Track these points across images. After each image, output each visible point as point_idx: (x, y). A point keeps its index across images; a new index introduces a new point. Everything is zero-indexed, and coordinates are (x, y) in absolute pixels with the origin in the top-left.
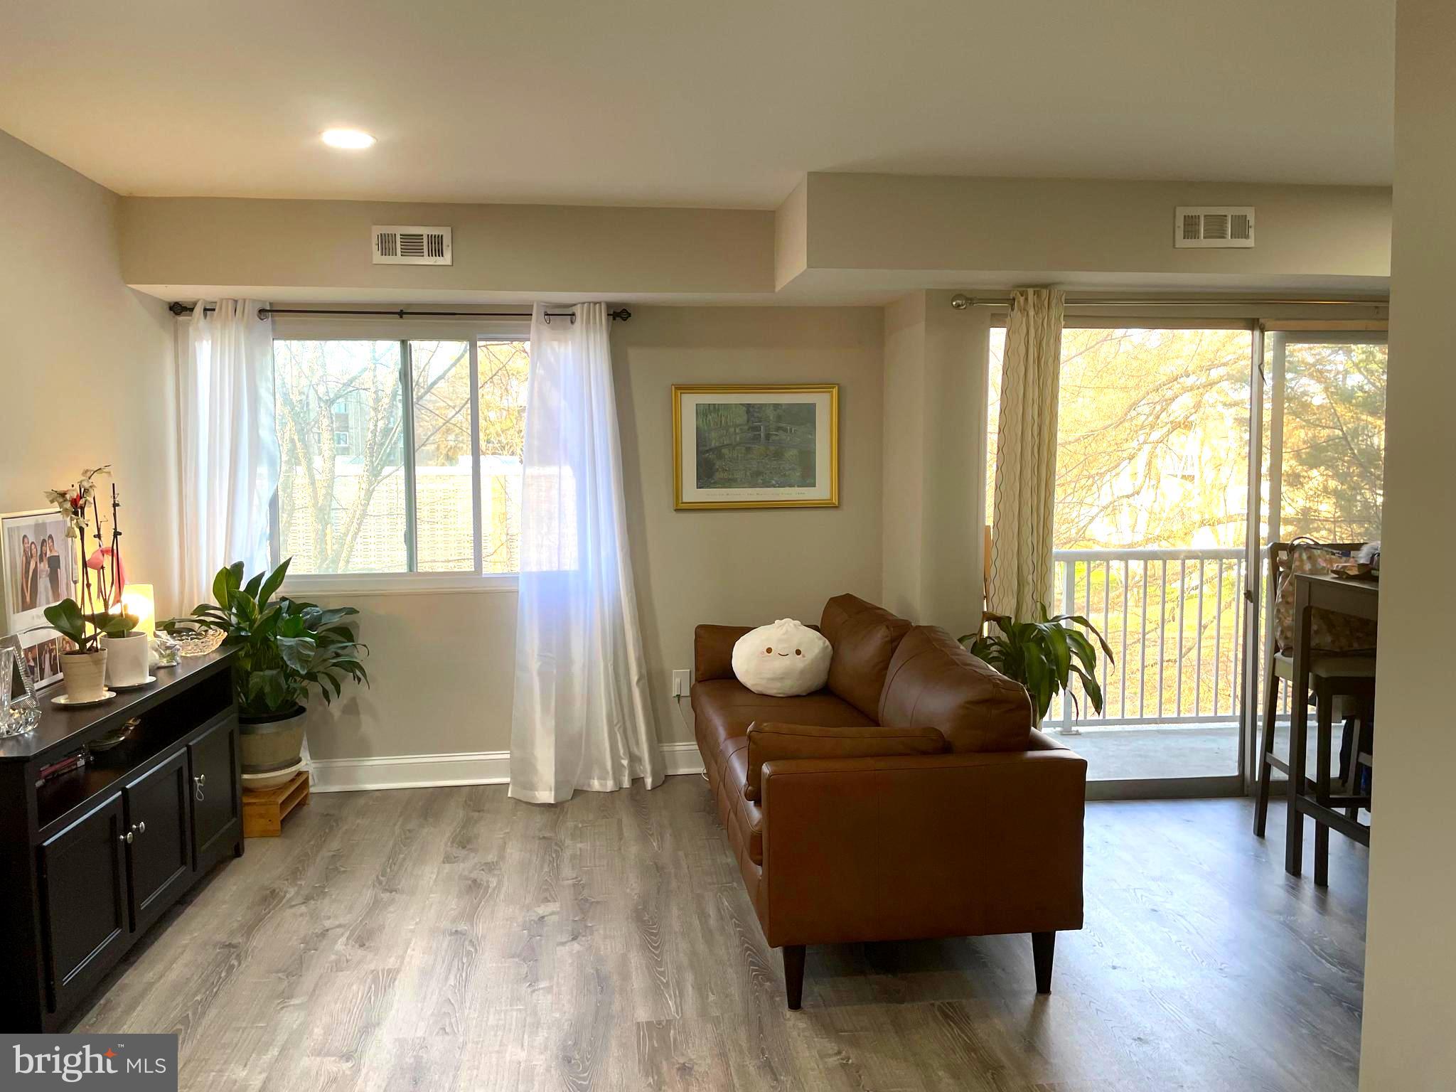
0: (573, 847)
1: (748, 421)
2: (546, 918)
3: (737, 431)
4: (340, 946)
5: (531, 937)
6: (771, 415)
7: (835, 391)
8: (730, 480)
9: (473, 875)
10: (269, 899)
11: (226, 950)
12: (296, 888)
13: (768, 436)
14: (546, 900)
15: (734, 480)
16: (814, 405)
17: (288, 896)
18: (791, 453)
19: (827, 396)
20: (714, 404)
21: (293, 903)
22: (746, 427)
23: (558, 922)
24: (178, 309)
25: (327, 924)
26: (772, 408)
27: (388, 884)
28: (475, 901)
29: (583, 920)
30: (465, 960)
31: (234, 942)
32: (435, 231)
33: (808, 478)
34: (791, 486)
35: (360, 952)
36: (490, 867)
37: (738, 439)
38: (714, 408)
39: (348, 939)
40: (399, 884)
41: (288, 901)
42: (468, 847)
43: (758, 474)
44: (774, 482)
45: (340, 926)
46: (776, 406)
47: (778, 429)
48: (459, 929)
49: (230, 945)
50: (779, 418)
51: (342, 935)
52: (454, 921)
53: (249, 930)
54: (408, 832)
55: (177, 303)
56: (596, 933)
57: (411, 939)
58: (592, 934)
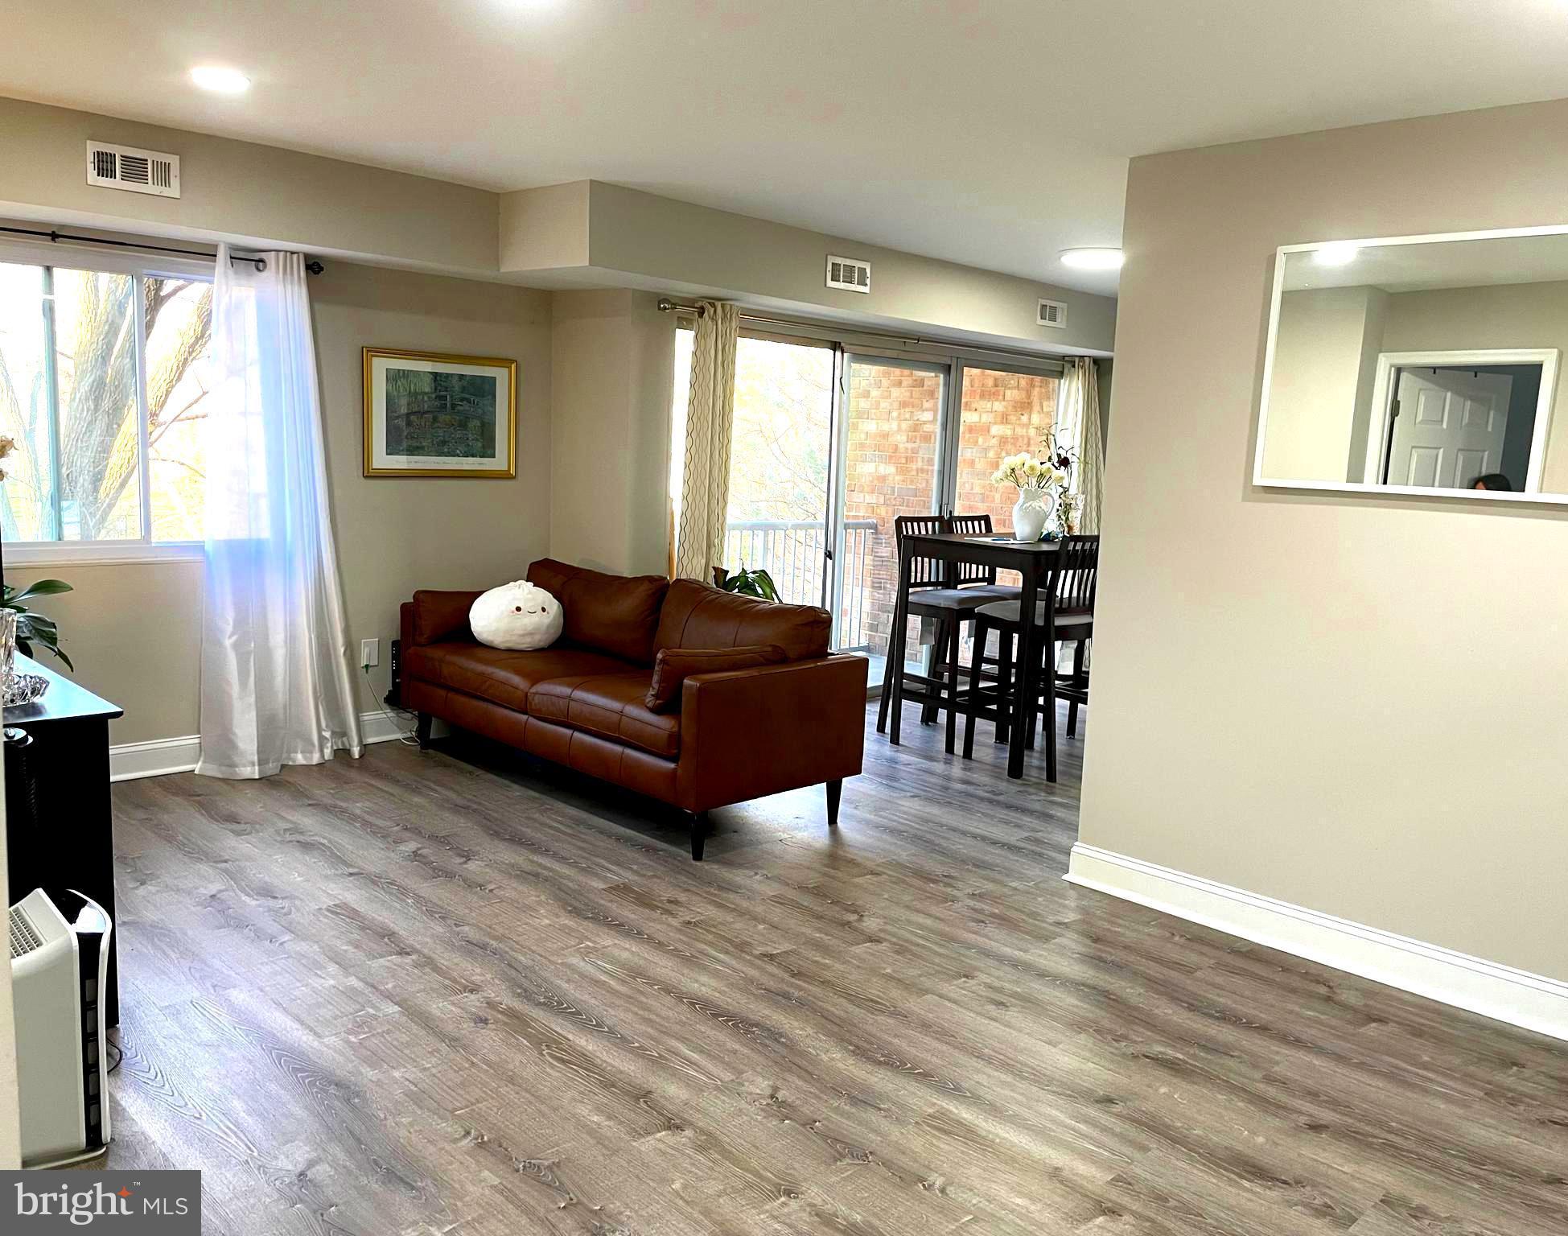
1: (436, 389)
3: (426, 398)
6: (456, 385)
7: (513, 366)
8: (418, 447)
13: (453, 406)
15: (422, 448)
16: (494, 379)
18: (475, 423)
19: (505, 371)
20: (404, 371)
22: (434, 396)
26: (457, 378)
32: (161, 158)
33: (488, 450)
34: (473, 456)
37: (426, 406)
38: (404, 374)
43: (444, 443)
44: (458, 452)
46: (461, 377)
47: (462, 400)
50: (463, 389)
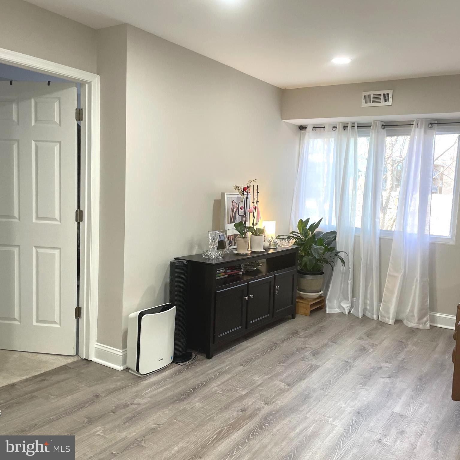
0: (410, 347)
2: (382, 368)
4: (307, 353)
5: (373, 372)
9: (366, 346)
10: (295, 333)
11: (273, 344)
12: (304, 333)
14: (387, 362)
17: (301, 334)
21: (301, 337)
23: (386, 370)
24: (302, 128)
25: (307, 346)
27: (334, 340)
28: (360, 354)
29: (397, 373)
30: (344, 371)
31: (277, 342)
32: (386, 92)
35: (312, 357)
36: (373, 345)
39: (311, 352)
40: (338, 341)
41: (299, 336)
42: (370, 337)
45: (310, 348)
48: (348, 361)
49: (276, 343)
51: (310, 350)
52: (348, 358)
53: (283, 341)
54: (351, 326)
55: (301, 126)
56: (398, 379)
57: (330, 359)
58: (397, 378)
